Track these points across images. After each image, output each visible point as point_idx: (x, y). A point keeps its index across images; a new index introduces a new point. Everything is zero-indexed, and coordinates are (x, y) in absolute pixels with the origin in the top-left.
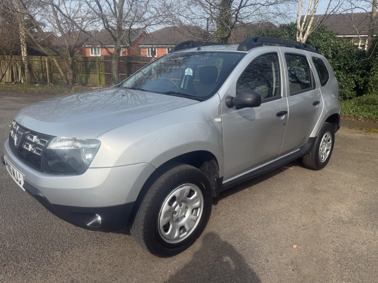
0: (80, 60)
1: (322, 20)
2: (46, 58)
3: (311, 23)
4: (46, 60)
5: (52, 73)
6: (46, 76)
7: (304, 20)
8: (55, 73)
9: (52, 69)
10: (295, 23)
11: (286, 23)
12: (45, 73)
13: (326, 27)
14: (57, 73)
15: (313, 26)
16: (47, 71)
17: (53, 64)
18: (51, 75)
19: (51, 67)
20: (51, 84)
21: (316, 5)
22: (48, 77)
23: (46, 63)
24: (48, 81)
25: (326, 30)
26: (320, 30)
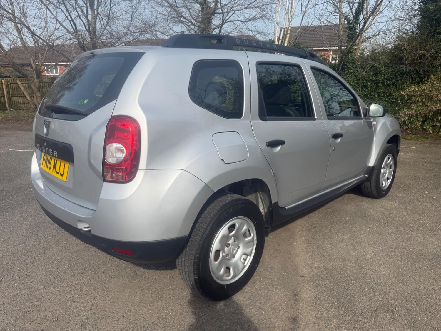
0: (46, 82)
1: (297, 38)
2: (3, 80)
3: (287, 40)
4: (3, 82)
5: (11, 97)
6: (3, 101)
7: (281, 38)
8: (15, 98)
9: (11, 93)
10: (273, 39)
11: (265, 40)
12: (3, 98)
13: (302, 44)
14: (17, 97)
15: (289, 43)
16: (5, 95)
17: (11, 87)
18: (10, 100)
19: (10, 90)
20: (11, 110)
21: (291, 23)
22: (6, 102)
23: (4, 87)
24: (7, 106)
25: (301, 46)
26: (296, 46)
